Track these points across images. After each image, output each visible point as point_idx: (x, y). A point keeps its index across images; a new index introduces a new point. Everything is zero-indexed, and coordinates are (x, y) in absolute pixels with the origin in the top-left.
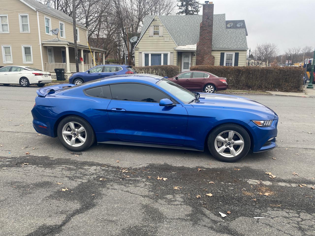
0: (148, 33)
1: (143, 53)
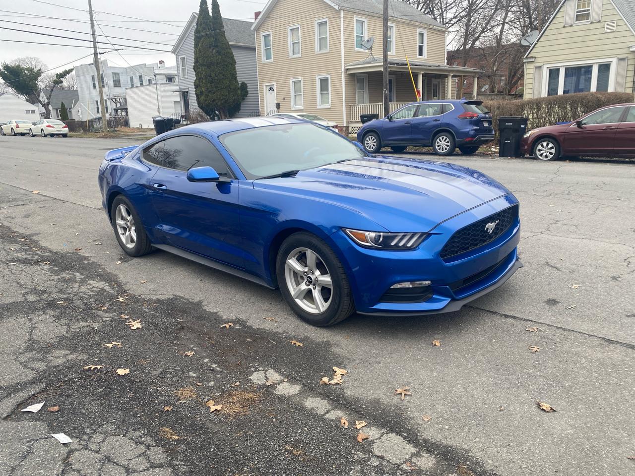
0: (560, 20)
1: (545, 67)
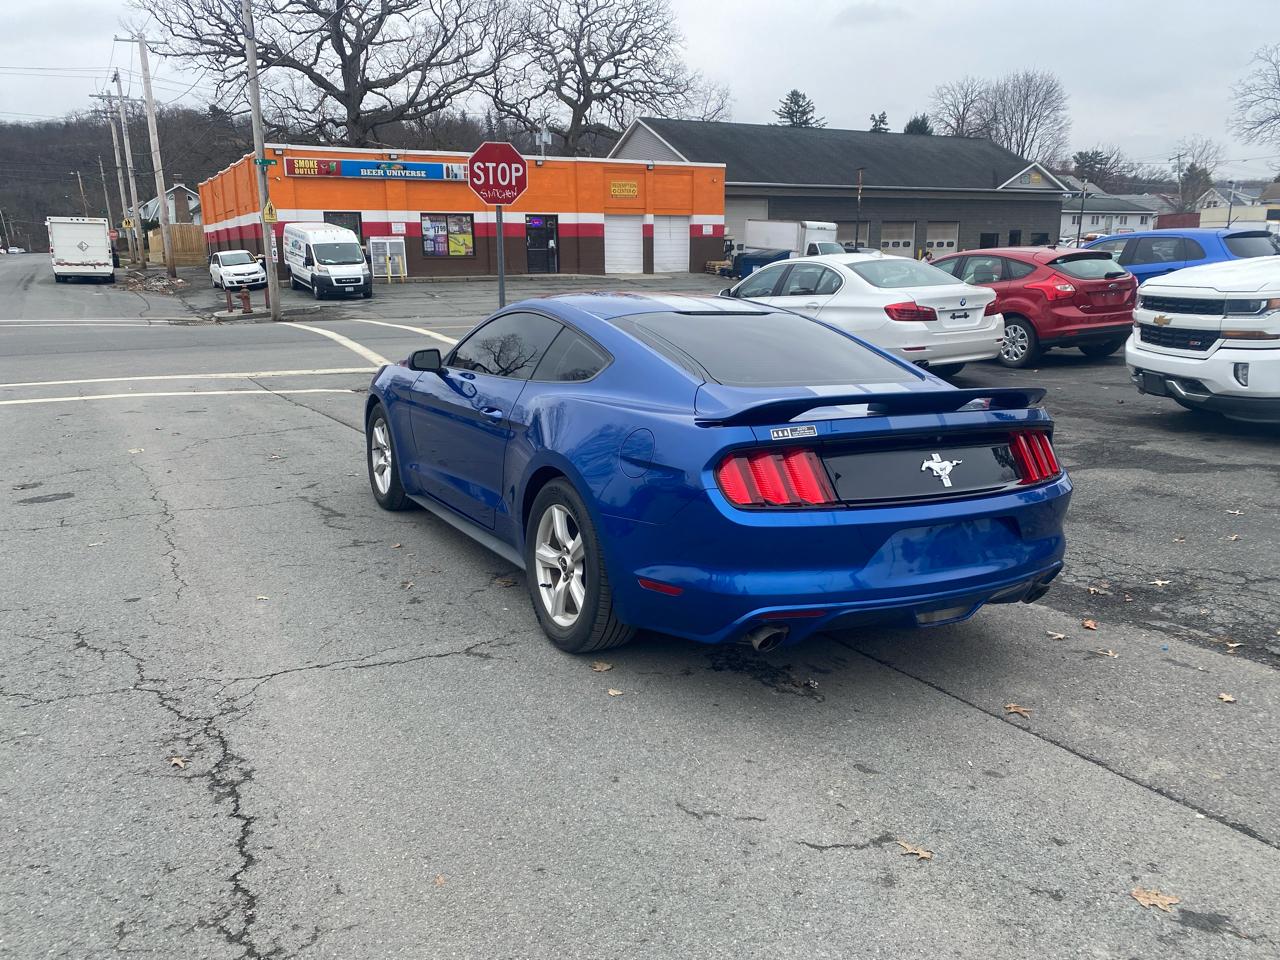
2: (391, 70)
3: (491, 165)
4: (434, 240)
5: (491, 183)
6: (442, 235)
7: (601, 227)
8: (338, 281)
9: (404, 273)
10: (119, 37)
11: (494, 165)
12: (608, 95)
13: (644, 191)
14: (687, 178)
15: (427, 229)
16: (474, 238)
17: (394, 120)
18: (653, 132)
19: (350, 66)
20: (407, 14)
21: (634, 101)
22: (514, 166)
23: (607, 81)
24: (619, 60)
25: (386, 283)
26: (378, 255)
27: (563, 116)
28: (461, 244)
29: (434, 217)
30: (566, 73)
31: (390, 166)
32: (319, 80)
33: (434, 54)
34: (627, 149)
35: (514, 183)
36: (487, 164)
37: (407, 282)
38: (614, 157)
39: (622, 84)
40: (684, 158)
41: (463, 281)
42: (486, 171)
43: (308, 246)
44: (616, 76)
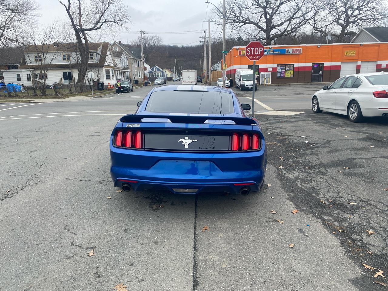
2: (281, 21)
3: (253, 49)
4: (281, 73)
5: (252, 54)
6: (283, 71)
7: (340, 67)
8: (247, 86)
9: (270, 83)
10: (204, 21)
11: (254, 48)
12: (356, 21)
13: (358, 54)
14: (376, 48)
15: (279, 69)
16: (294, 71)
17: (280, 36)
18: (368, 33)
19: (269, 22)
20: (287, 4)
21: (367, 22)
22: (260, 48)
23: (356, 16)
24: (360, 9)
25: (264, 86)
26: (263, 78)
27: (338, 30)
28: (289, 74)
29: (281, 66)
30: (341, 15)
31: (269, 51)
32: (259, 27)
33: (294, 14)
34: (357, 40)
35: (260, 54)
36: (251, 48)
37: (270, 86)
38: (353, 42)
39: (362, 17)
40: (379, 41)
41: (288, 85)
42: (251, 50)
43: (240, 75)
44: (359, 14)
